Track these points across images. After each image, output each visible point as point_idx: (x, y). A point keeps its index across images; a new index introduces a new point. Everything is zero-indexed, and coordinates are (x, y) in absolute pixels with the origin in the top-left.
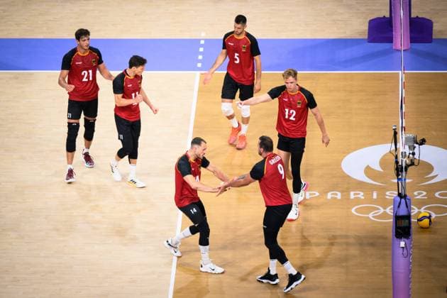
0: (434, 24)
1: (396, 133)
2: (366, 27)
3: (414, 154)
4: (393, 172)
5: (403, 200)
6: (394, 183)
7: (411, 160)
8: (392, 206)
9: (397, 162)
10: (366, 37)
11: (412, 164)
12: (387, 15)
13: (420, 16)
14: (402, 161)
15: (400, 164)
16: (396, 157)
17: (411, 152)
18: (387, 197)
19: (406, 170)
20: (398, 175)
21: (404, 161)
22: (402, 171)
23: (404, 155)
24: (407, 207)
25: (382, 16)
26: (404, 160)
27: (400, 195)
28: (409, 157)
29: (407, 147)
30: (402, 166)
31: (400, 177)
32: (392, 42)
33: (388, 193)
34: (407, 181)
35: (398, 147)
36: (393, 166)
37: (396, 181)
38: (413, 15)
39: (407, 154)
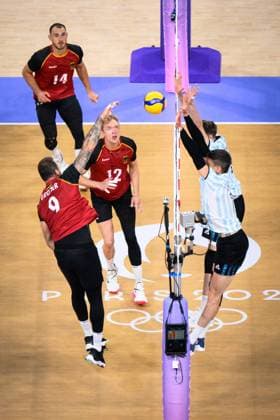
0: (223, 58)
1: (167, 210)
2: (127, 61)
3: (192, 238)
4: (163, 264)
5: (176, 303)
6: (165, 278)
7: (189, 247)
8: (162, 312)
9: (168, 250)
10: (128, 75)
11: (190, 252)
12: (158, 45)
13: (203, 46)
14: (175, 249)
15: (173, 252)
16: (168, 243)
17: (188, 236)
18: (156, 298)
19: (181, 261)
20: (170, 268)
21: (179, 249)
22: (175, 262)
23: (178, 239)
24: (182, 312)
25: (150, 46)
26: (179, 247)
27: (172, 295)
28: (185, 243)
29: (182, 229)
30: (175, 255)
31: (172, 271)
32: (164, 82)
33: (156, 293)
34: (183, 276)
35: (170, 228)
36: (163, 255)
37: (168, 276)
38: (194, 45)
39: (183, 238)
